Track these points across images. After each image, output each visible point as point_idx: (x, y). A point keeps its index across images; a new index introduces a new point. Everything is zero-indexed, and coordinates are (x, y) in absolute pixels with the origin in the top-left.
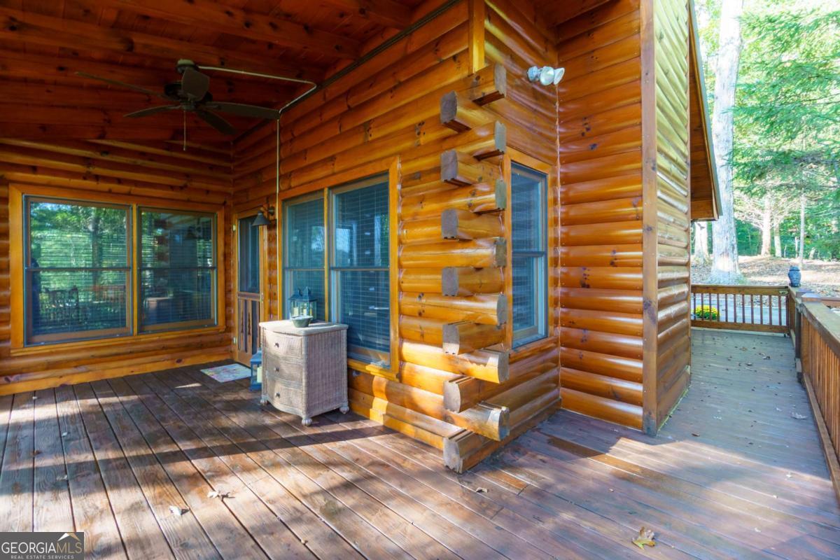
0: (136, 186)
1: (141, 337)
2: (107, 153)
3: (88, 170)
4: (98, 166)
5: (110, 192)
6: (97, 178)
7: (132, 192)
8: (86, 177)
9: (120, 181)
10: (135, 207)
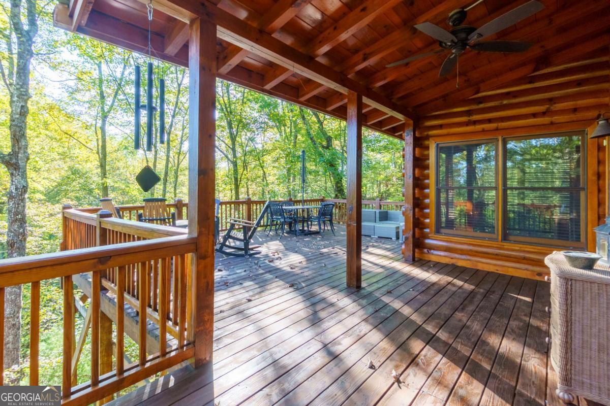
0: (502, 122)
1: (505, 244)
2: (481, 103)
3: (469, 118)
4: (476, 114)
5: (483, 131)
6: (475, 123)
7: (499, 128)
8: (467, 124)
9: (490, 121)
10: (500, 138)
